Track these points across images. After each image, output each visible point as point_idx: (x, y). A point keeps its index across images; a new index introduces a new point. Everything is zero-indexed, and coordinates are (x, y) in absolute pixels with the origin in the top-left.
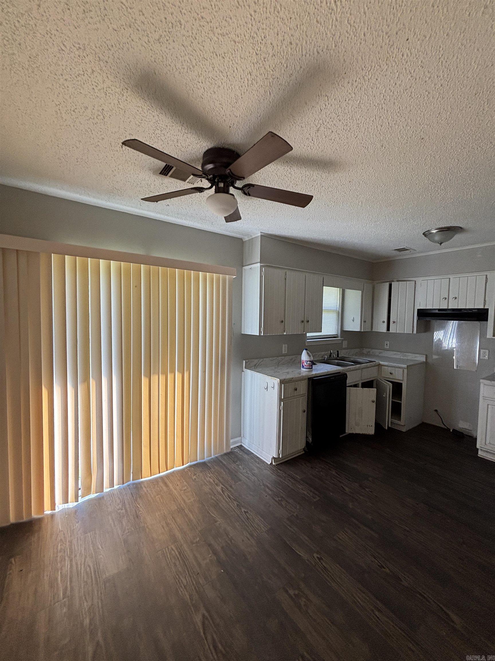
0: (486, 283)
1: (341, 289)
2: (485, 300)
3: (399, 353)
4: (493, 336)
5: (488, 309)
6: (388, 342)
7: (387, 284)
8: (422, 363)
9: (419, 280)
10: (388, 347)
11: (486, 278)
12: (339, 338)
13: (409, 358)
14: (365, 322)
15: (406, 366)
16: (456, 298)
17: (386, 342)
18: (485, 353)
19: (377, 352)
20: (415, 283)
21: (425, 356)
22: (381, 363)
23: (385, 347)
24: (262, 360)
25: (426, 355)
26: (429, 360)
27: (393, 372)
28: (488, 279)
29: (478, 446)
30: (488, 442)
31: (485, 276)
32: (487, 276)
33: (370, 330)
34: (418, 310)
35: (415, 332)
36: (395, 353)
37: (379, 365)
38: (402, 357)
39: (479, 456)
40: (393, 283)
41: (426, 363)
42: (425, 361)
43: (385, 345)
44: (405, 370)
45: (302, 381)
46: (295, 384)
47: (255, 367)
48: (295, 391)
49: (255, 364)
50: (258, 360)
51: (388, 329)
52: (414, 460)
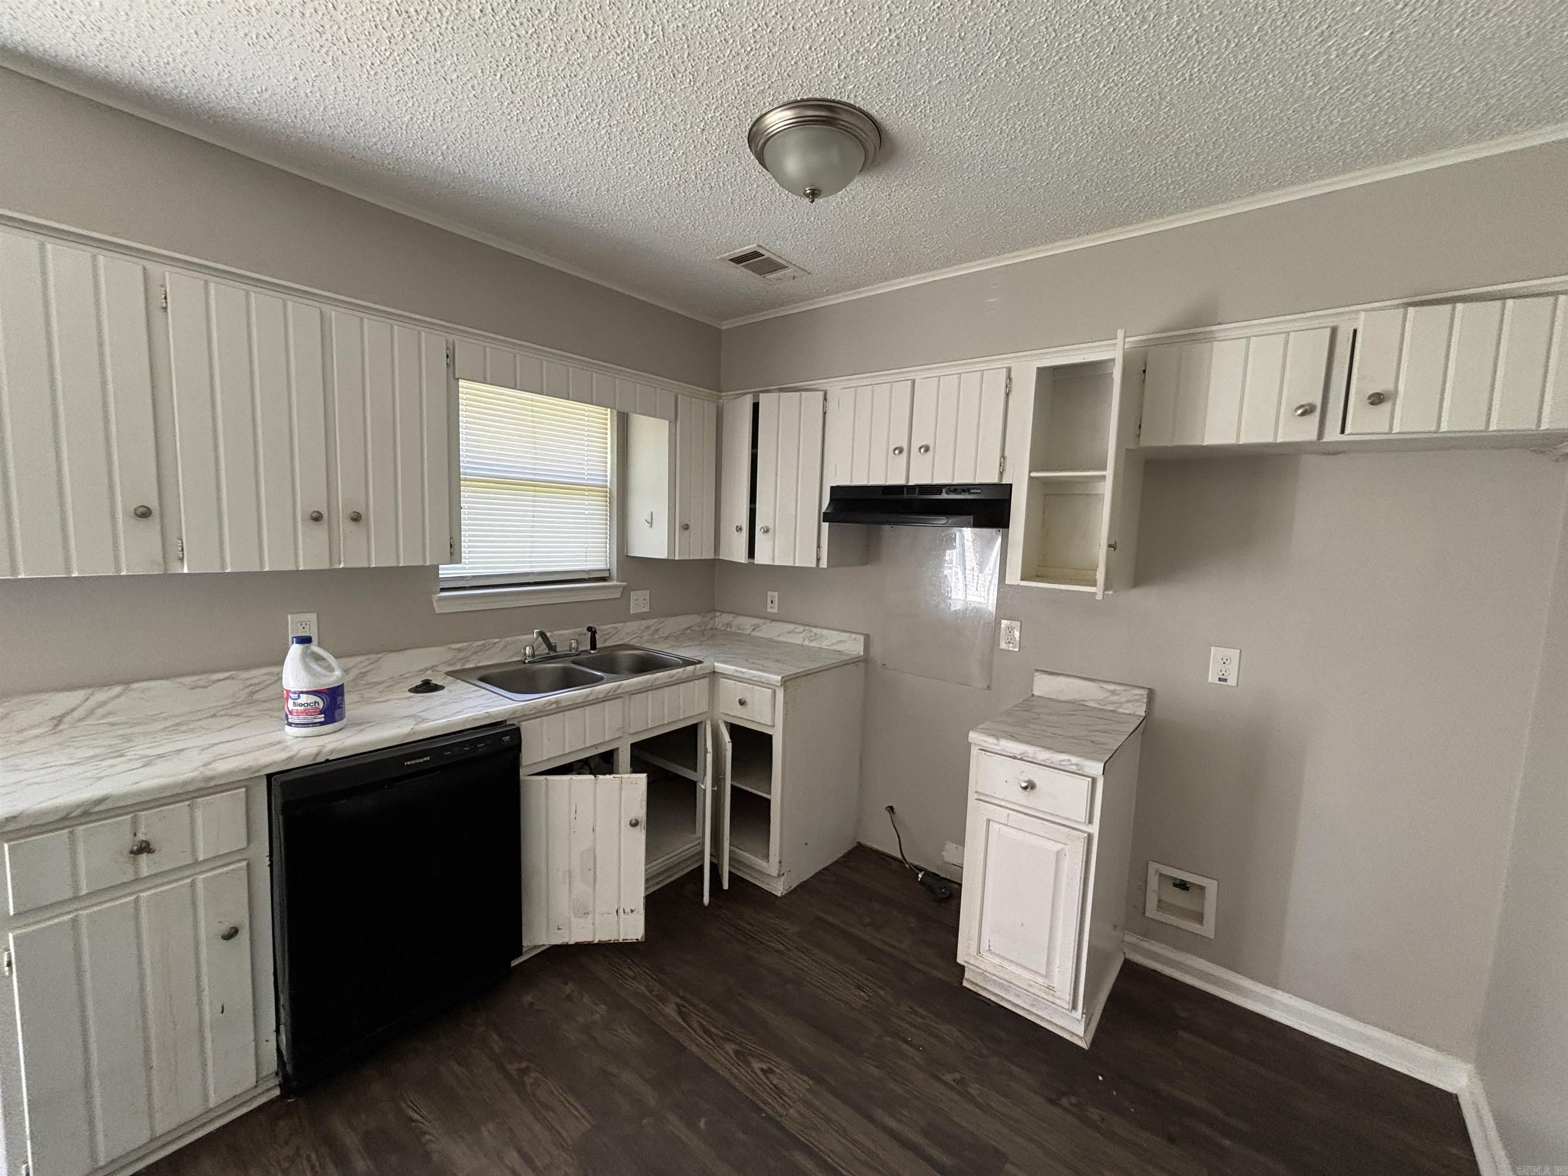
0: (1008, 395)
1: (615, 412)
2: (1003, 456)
3: (801, 628)
4: (1022, 579)
5: (1011, 485)
6: (776, 594)
7: (747, 404)
8: (854, 662)
9: (836, 387)
10: (775, 611)
11: (1009, 378)
12: (614, 583)
13: (824, 645)
14: (686, 527)
15: (779, 678)
16: (927, 449)
17: (769, 593)
18: (1010, 629)
19: (746, 623)
20: (825, 399)
21: (862, 638)
22: (720, 666)
23: (769, 610)
24: (117, 689)
25: (867, 637)
26: (877, 650)
27: (748, 698)
28: (1014, 381)
29: (960, 960)
30: (984, 946)
31: (1004, 372)
32: (1009, 370)
33: (712, 557)
34: (832, 488)
35: (824, 564)
36: (791, 627)
37: (714, 674)
38: (806, 643)
39: (965, 984)
40: (763, 399)
41: (865, 660)
42: (862, 653)
44: (777, 690)
45: (199, 800)
46: (135, 823)
47: (57, 725)
48: (144, 856)
49: (58, 713)
50: (80, 695)
51: (751, 553)
52: (737, 1053)
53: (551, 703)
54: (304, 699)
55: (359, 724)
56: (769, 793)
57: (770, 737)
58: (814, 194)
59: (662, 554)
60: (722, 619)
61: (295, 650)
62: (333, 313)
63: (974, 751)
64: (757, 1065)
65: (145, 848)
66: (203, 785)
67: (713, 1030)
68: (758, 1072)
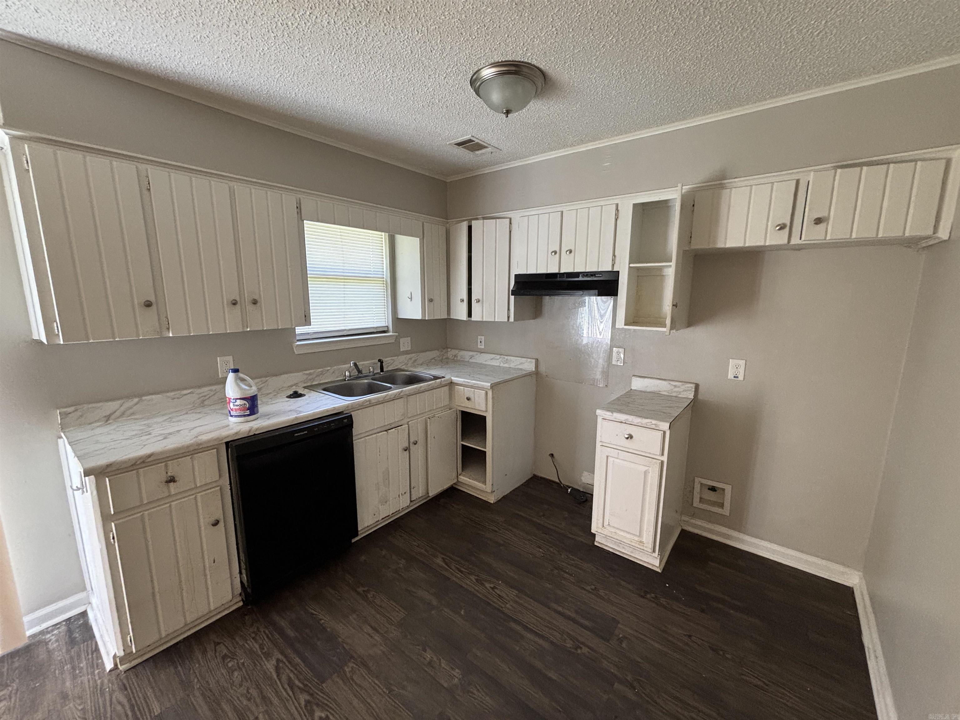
0: (616, 220)
1: (387, 234)
2: (614, 255)
3: (498, 357)
4: (625, 325)
5: (618, 272)
6: (483, 337)
7: (465, 225)
8: (530, 374)
9: (515, 215)
10: (483, 347)
11: (617, 210)
12: (391, 334)
13: (512, 365)
14: (431, 300)
15: (489, 384)
16: (571, 252)
17: (479, 337)
18: (618, 353)
19: (466, 354)
20: (510, 223)
21: (534, 361)
22: (455, 379)
23: (479, 347)
24: (136, 400)
25: (537, 361)
26: (543, 369)
27: (471, 396)
28: (620, 211)
29: (593, 531)
30: (606, 523)
31: (614, 207)
32: (617, 205)
33: (445, 316)
34: (516, 275)
35: (512, 319)
36: (493, 356)
37: (451, 384)
38: (502, 365)
39: (596, 544)
40: (474, 223)
41: (537, 374)
42: (534, 370)
43: (479, 342)
44: (488, 392)
45: (195, 455)
46: (166, 466)
47: (107, 421)
48: (172, 484)
49: (108, 414)
50: (119, 402)
51: (470, 314)
52: (477, 580)
53: (366, 401)
54: (238, 402)
55: (267, 415)
56: (486, 448)
57: (484, 418)
58: (508, 112)
59: (419, 316)
60: (451, 353)
61: (231, 376)
62: (236, 186)
63: (599, 420)
64: (488, 585)
65: (172, 480)
66: (197, 447)
67: (462, 569)
68: (489, 588)
